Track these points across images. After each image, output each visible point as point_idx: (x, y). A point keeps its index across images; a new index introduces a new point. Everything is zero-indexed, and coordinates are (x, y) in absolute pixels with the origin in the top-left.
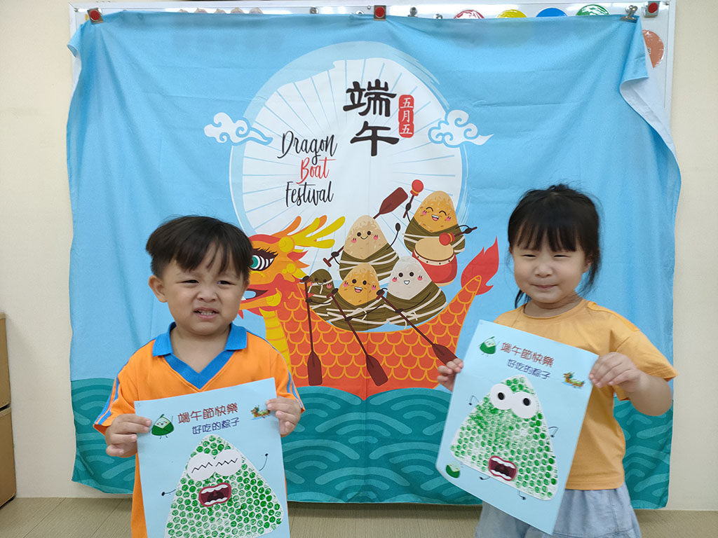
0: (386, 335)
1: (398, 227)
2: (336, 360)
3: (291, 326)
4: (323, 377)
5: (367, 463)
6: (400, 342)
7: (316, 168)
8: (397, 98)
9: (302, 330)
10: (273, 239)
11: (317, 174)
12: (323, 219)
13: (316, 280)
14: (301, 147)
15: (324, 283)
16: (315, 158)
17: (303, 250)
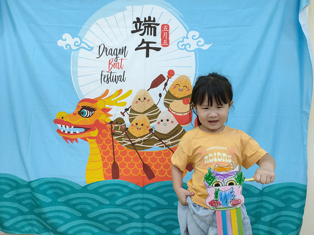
0: (154, 153)
1: (160, 95)
2: (127, 166)
3: (103, 147)
4: (120, 175)
5: (143, 220)
6: (161, 156)
7: (117, 64)
8: (160, 26)
9: (109, 149)
10: (94, 101)
11: (117, 67)
12: (120, 91)
13: (117, 123)
14: (108, 52)
15: (121, 125)
16: (116, 58)
17: (110, 107)
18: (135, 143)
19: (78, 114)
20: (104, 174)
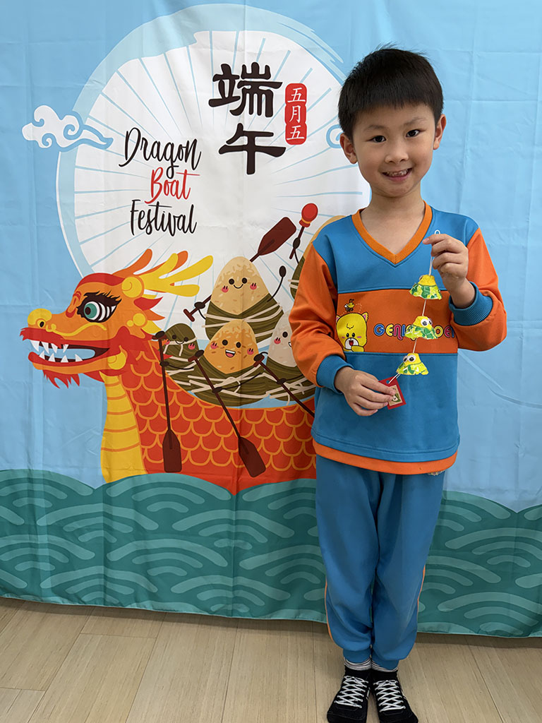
0: (265, 413)
2: (201, 442)
3: (140, 396)
4: (183, 462)
6: (281, 422)
7: (172, 183)
8: (283, 89)
9: (156, 402)
11: (174, 193)
12: (183, 257)
13: (174, 338)
14: (150, 150)
15: (185, 343)
16: (171, 169)
17: (155, 296)
18: (221, 388)
19: (78, 313)
20: (145, 461)
